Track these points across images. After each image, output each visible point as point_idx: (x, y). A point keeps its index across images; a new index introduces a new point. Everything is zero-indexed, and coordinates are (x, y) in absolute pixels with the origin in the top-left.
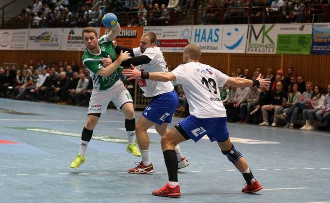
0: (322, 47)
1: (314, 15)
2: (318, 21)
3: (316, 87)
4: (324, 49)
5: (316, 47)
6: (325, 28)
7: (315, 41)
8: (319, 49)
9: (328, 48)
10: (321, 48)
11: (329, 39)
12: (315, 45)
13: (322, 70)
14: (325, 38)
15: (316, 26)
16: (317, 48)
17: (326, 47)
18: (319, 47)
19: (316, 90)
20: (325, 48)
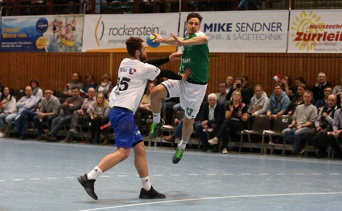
0: (12, 43)
1: (2, 8)
2: (7, 14)
3: (7, 88)
4: (13, 46)
5: (5, 43)
6: (14, 22)
7: (4, 37)
8: (9, 46)
9: (18, 44)
10: (10, 45)
11: (19, 35)
12: (4, 42)
13: (12, 69)
14: (15, 34)
15: (5, 20)
16: (6, 45)
17: (16, 43)
18: (8, 43)
19: (7, 91)
20: (15, 45)
